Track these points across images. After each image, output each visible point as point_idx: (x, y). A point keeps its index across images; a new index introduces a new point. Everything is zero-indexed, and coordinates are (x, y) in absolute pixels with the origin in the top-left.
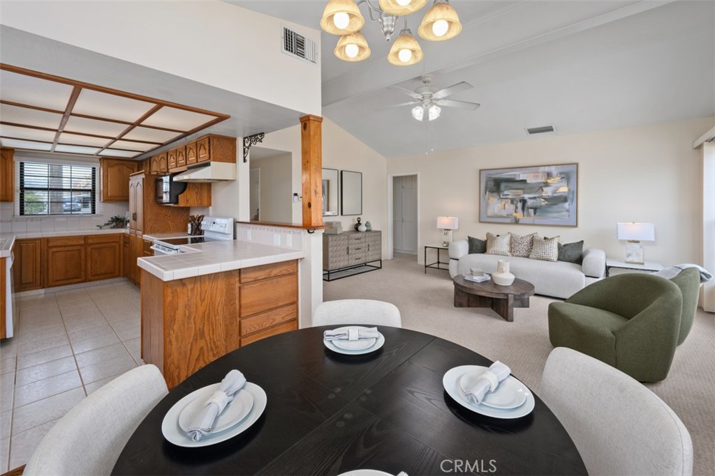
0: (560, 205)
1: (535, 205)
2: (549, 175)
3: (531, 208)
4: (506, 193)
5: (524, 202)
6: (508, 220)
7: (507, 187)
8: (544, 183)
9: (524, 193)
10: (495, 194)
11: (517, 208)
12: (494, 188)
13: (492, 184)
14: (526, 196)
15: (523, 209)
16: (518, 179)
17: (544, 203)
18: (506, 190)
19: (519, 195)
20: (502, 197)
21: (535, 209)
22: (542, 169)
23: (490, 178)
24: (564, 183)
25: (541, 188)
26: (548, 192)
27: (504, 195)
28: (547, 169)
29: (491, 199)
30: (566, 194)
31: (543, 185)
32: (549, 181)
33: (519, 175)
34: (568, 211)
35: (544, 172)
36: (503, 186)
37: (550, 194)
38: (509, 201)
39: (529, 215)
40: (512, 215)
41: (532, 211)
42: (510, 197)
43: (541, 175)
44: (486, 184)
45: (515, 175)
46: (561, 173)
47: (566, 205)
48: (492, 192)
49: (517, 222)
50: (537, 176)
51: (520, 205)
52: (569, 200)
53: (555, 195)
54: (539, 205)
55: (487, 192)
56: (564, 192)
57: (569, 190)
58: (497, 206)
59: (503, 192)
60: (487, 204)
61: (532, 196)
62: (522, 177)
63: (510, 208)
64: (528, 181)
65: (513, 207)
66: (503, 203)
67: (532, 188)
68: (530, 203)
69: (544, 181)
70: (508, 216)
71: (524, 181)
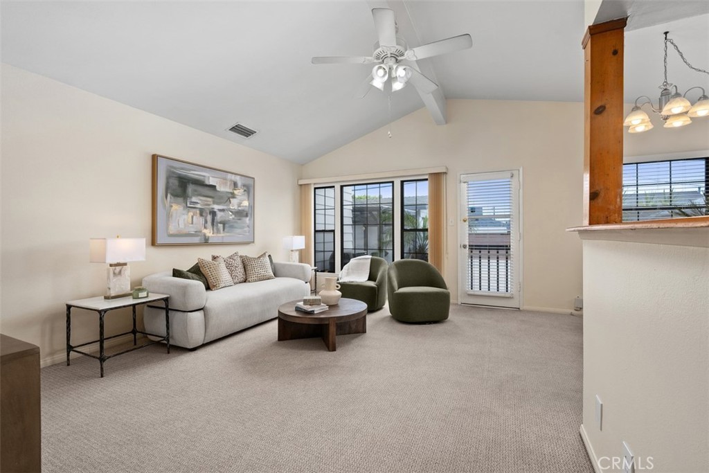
0: (244, 219)
1: (223, 219)
2: (235, 185)
3: (220, 223)
4: (194, 199)
5: (213, 213)
6: (196, 240)
7: (195, 191)
8: (231, 193)
9: (214, 203)
10: (180, 200)
11: (206, 222)
12: (179, 191)
13: (175, 182)
14: (216, 207)
15: (213, 224)
16: (207, 183)
17: (232, 217)
18: (195, 195)
19: (209, 205)
20: (189, 205)
21: (224, 223)
22: (230, 176)
23: (174, 173)
24: (245, 197)
25: (229, 198)
26: (234, 205)
27: (192, 203)
28: (233, 177)
29: (175, 207)
30: (247, 209)
31: (230, 195)
32: (236, 192)
33: (209, 177)
34: (248, 226)
35: (231, 181)
36: (190, 188)
37: (236, 207)
38: (198, 212)
39: (218, 231)
40: (201, 232)
41: (221, 226)
42: (199, 206)
43: (229, 183)
44: (167, 183)
45: (204, 176)
46: (244, 186)
47: (247, 220)
48: (175, 195)
49: (206, 242)
50: (225, 184)
51: (209, 218)
52: (249, 215)
53: (240, 208)
54: (227, 219)
55: (169, 195)
56: (246, 206)
57: (249, 204)
58: (181, 218)
59: (191, 198)
60: (169, 216)
61: (221, 207)
62: (212, 182)
63: (199, 221)
64: (218, 188)
65: (202, 220)
66: (191, 214)
67: (221, 198)
68: (219, 215)
69: (231, 191)
70: (197, 233)
71: (213, 187)
